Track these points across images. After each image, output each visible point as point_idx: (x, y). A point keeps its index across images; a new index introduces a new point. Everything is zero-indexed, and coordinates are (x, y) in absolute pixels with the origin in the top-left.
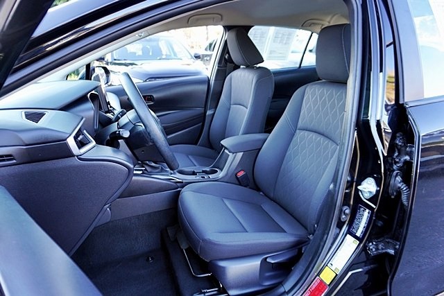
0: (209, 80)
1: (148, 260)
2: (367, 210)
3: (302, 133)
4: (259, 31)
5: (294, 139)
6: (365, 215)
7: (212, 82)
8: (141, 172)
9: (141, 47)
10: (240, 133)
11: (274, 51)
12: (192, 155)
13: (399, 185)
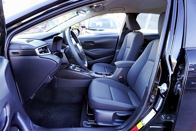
0: (118, 37)
1: (76, 106)
2: (162, 99)
3: (150, 61)
4: (143, 16)
5: (146, 64)
6: (161, 100)
7: (120, 38)
8: (79, 71)
9: (102, 23)
10: (125, 59)
11: (151, 25)
12: (106, 68)
13: (179, 89)
